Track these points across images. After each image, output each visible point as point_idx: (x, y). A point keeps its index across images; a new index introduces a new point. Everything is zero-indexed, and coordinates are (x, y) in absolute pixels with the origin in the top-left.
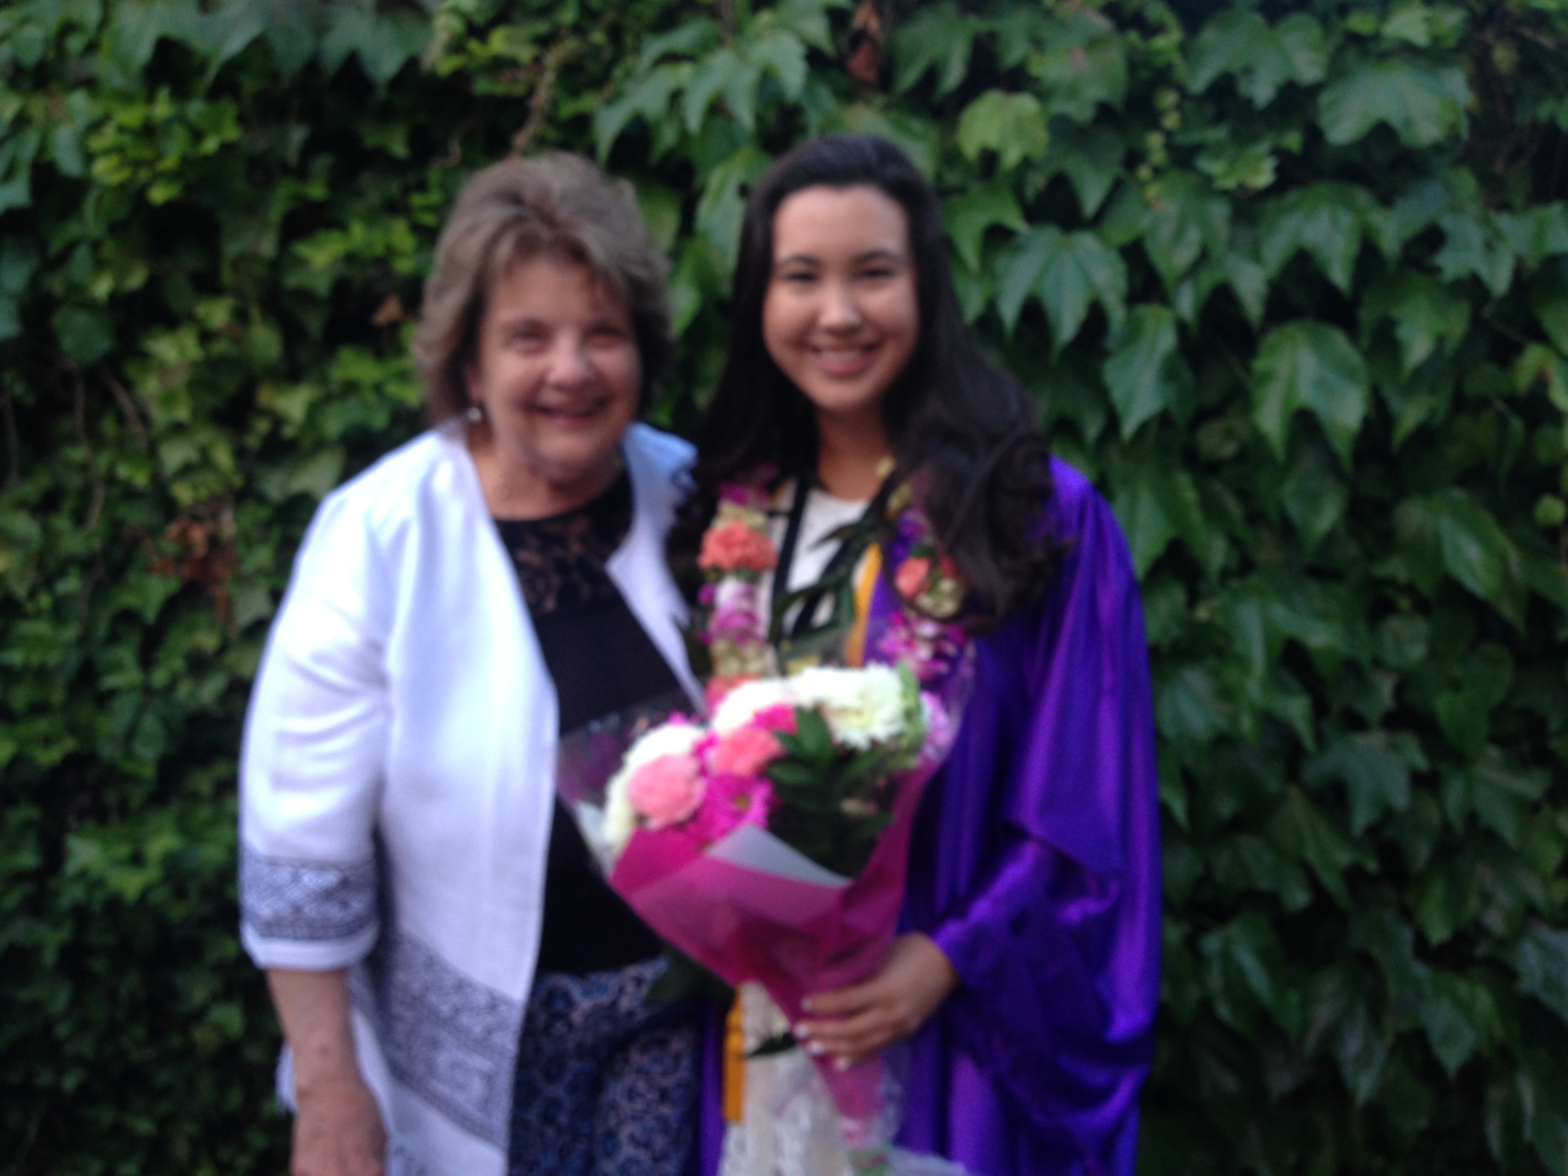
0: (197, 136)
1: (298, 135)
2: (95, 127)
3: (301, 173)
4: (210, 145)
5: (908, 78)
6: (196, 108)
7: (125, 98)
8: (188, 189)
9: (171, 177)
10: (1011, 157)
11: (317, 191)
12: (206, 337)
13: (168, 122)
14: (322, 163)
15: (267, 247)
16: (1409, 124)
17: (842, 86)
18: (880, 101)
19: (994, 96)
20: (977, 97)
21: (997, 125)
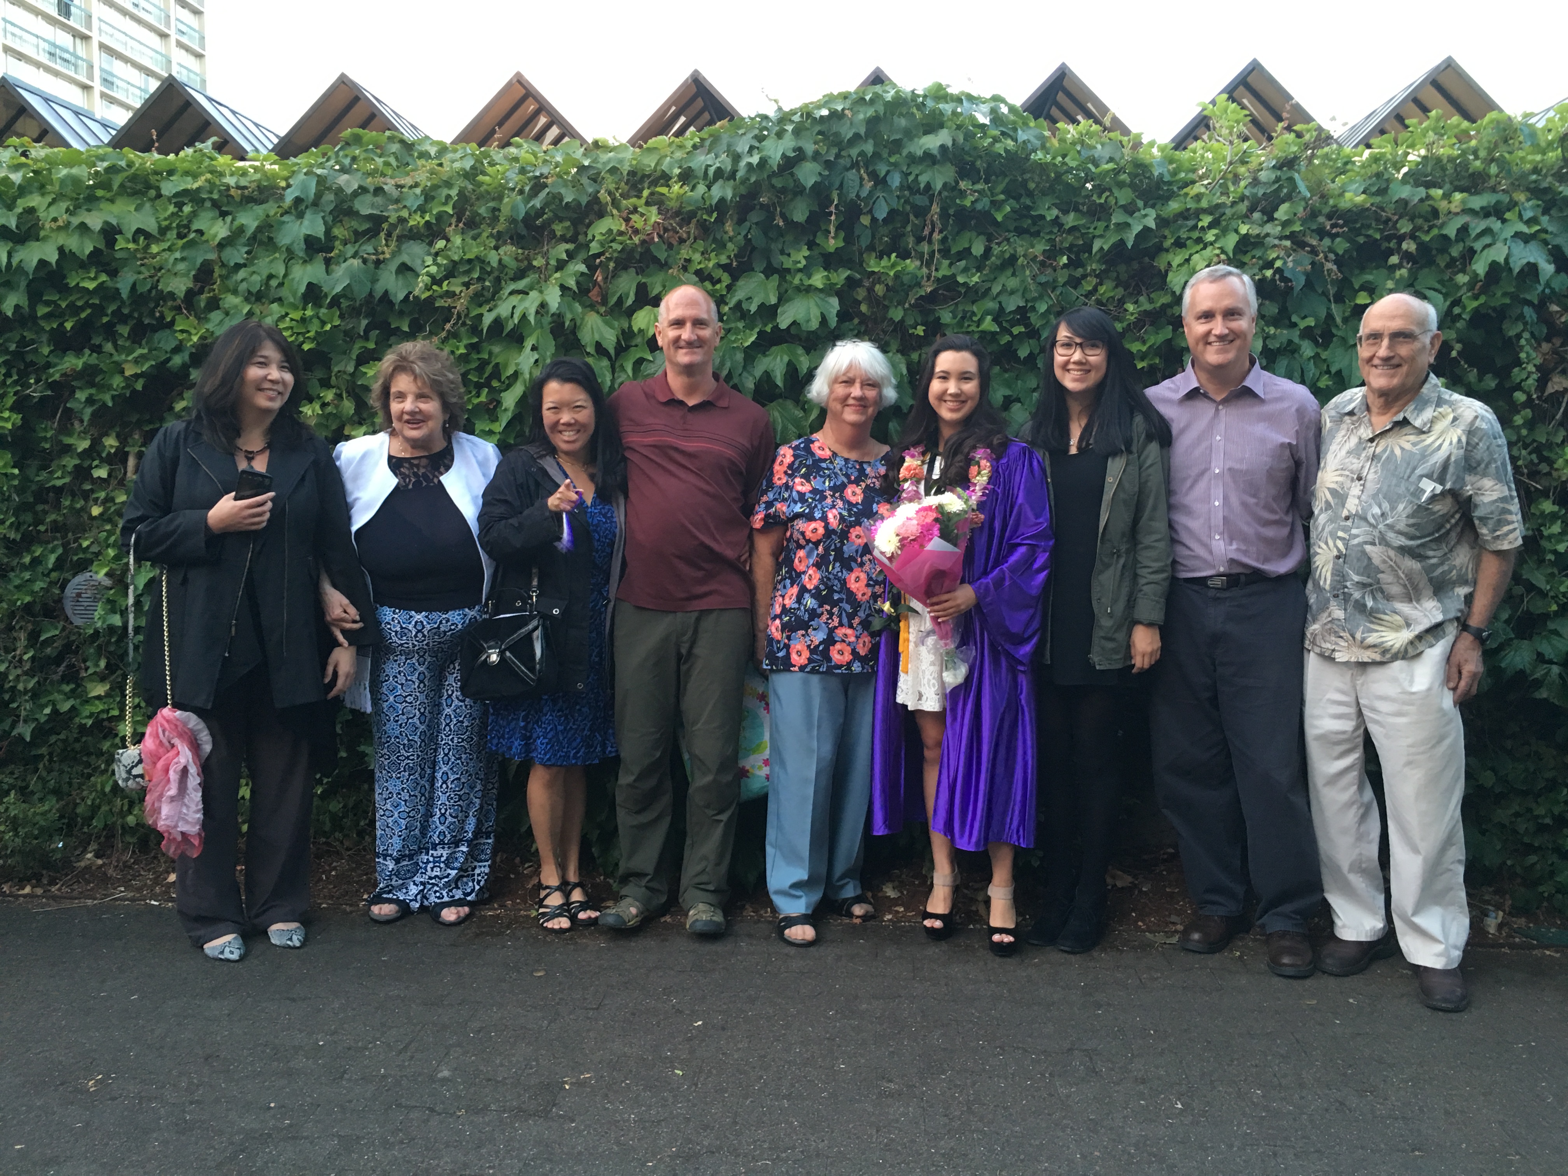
0: (324, 323)
1: (364, 323)
2: (282, 318)
3: (366, 338)
4: (328, 327)
5: (613, 301)
6: (323, 311)
7: (295, 307)
8: (318, 344)
9: (313, 339)
11: (371, 346)
12: (324, 405)
13: (311, 317)
14: (374, 334)
15: (351, 369)
16: (808, 321)
17: (588, 303)
18: (603, 309)
19: (648, 308)
20: (641, 308)
21: (646, 320)
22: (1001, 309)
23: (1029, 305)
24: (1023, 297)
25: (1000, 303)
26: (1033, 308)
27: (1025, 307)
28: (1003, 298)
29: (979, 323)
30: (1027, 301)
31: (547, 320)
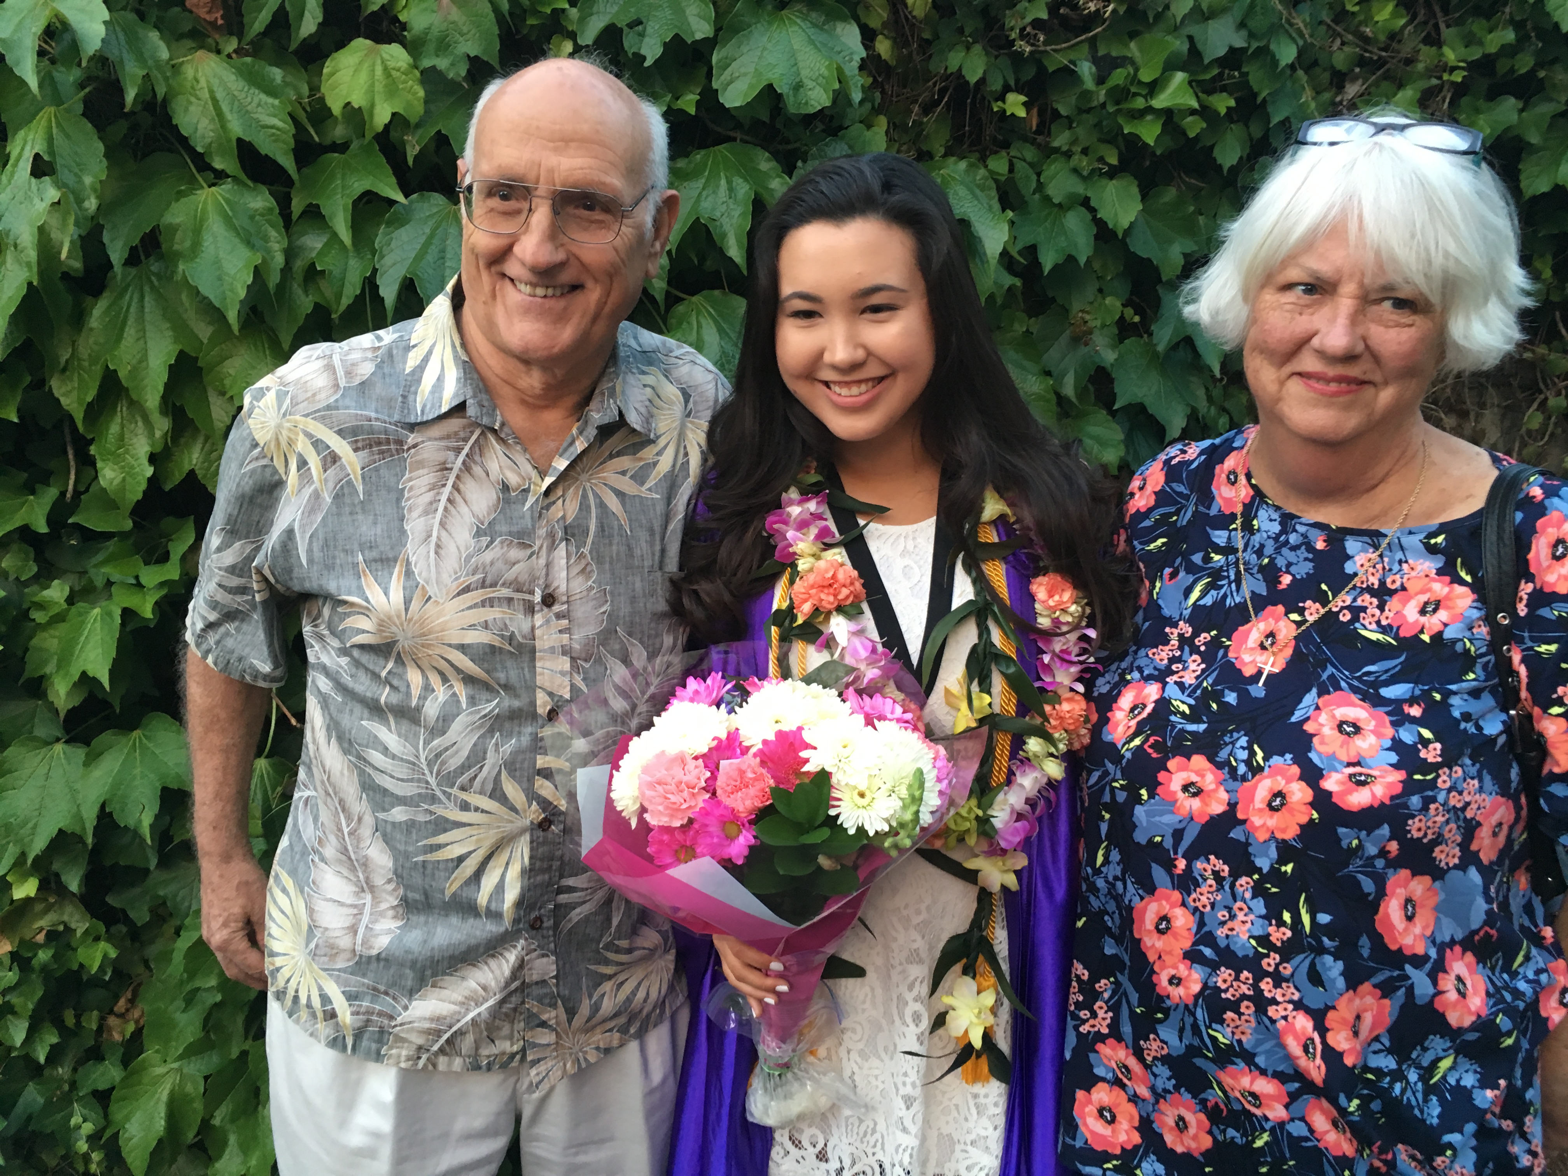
5: (260, 21)
10: (382, 116)
16: (798, 87)
17: (187, 27)
18: (231, 45)
19: (361, 44)
20: (341, 45)
21: (363, 77)
22: (1194, 52)
23: (1255, 45)
24: (1242, 25)
25: (1191, 38)
26: (1264, 54)
27: (1243, 50)
28: (1193, 30)
29: (1153, 88)
30: (1252, 35)
31: (68, 77)
